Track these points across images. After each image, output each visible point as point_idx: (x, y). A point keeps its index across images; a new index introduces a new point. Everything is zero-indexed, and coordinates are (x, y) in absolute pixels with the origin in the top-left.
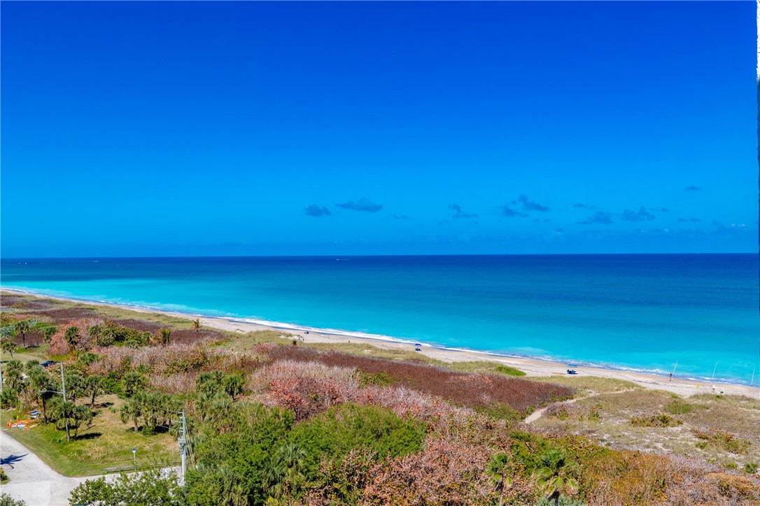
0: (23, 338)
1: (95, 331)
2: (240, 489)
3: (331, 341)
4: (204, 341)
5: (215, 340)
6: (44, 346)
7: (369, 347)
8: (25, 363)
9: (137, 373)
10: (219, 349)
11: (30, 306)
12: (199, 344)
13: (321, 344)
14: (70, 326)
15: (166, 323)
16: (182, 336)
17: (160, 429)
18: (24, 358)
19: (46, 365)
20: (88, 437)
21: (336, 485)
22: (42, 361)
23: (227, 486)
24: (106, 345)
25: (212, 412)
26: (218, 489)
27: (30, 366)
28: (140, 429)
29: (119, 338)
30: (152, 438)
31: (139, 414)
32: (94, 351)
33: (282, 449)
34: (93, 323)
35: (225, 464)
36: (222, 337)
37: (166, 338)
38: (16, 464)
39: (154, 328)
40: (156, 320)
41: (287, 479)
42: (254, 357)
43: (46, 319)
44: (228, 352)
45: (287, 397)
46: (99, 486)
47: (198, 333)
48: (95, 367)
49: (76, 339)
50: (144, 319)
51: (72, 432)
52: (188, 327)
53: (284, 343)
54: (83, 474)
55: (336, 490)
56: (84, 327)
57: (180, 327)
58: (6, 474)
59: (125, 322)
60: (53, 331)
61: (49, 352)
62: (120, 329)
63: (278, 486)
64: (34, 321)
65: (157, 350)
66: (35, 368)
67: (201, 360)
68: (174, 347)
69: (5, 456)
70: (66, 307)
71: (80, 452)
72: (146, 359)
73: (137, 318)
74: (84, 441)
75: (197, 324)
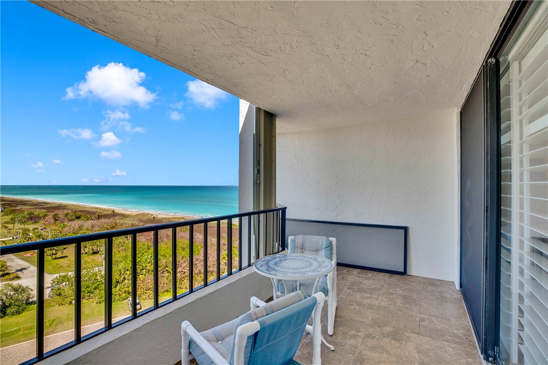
0: (31, 218)
1: (67, 215)
2: (128, 273)
3: (169, 217)
4: (116, 218)
5: (121, 217)
6: (42, 222)
7: (183, 219)
8: (31, 229)
9: (85, 231)
10: (122, 221)
11: (36, 205)
12: (114, 219)
13: (165, 218)
14: (55, 213)
15: (100, 211)
16: (107, 216)
17: (95, 253)
18: (31, 227)
19: (42, 229)
20: (61, 258)
21: (167, 269)
22: (40, 228)
23: (123, 273)
24: (72, 221)
25: (117, 244)
26: (119, 273)
27: (34, 230)
28: (86, 253)
29: (78, 218)
30: (92, 256)
31: (86, 247)
32: (66, 223)
33: (146, 257)
34: (66, 212)
35: (122, 264)
36: (123, 216)
37: (99, 217)
38: (24, 271)
39: (94, 213)
40: (96, 210)
41: (148, 268)
42: (137, 223)
43: (43, 211)
44: (126, 222)
45: (149, 238)
46: (65, 277)
47: (114, 214)
48: (66, 229)
49: (57, 218)
50: (90, 210)
51: (54, 257)
52: (110, 213)
53: (150, 218)
54: (58, 273)
55: (167, 270)
56: (61, 214)
57: (106, 213)
58: (19, 276)
59: (81, 211)
60: (46, 215)
61: (44, 224)
62: (78, 214)
63: (144, 271)
64: (37, 212)
65: (96, 222)
66: (36, 231)
67: (114, 225)
68: (103, 220)
69: (19, 268)
70: (54, 205)
71: (57, 264)
72: (90, 225)
73: (86, 209)
74: (59, 260)
75: (113, 211)
